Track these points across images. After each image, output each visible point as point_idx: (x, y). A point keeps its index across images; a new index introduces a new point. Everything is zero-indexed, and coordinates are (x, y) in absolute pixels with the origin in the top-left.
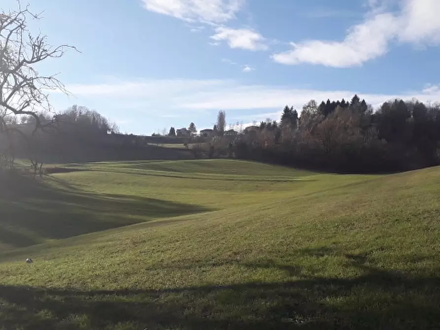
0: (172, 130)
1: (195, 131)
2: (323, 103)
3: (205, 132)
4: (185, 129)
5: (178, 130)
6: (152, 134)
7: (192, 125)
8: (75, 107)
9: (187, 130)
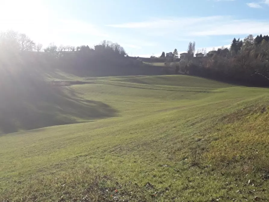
0: (163, 53)
1: (177, 54)
2: (258, 36)
3: (183, 55)
4: (171, 53)
5: (167, 53)
6: (151, 56)
7: (176, 50)
8: (105, 41)
9: (173, 53)
